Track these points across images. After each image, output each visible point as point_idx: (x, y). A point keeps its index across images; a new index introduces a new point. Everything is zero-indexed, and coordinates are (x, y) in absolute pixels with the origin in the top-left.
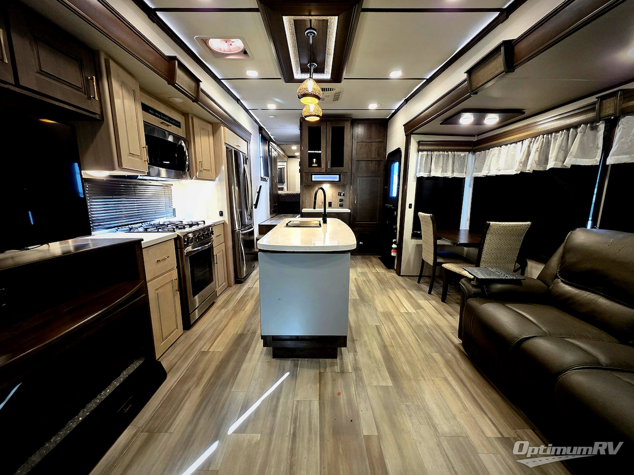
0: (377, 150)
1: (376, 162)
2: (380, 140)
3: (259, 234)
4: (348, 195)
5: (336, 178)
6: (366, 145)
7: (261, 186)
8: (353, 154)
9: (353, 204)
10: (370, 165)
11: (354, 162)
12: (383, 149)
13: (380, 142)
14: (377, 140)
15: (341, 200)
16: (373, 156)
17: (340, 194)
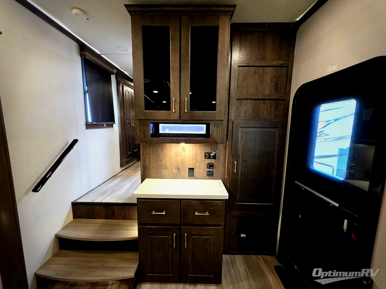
0: (274, 80)
1: (273, 102)
2: (281, 62)
3: (75, 217)
4: (222, 157)
5: (201, 129)
6: (255, 73)
7: (75, 141)
8: (232, 88)
9: (230, 172)
10: (262, 106)
11: (233, 101)
12: (284, 79)
13: (281, 66)
14: (275, 63)
15: (211, 166)
16: (267, 92)
17: (208, 156)
